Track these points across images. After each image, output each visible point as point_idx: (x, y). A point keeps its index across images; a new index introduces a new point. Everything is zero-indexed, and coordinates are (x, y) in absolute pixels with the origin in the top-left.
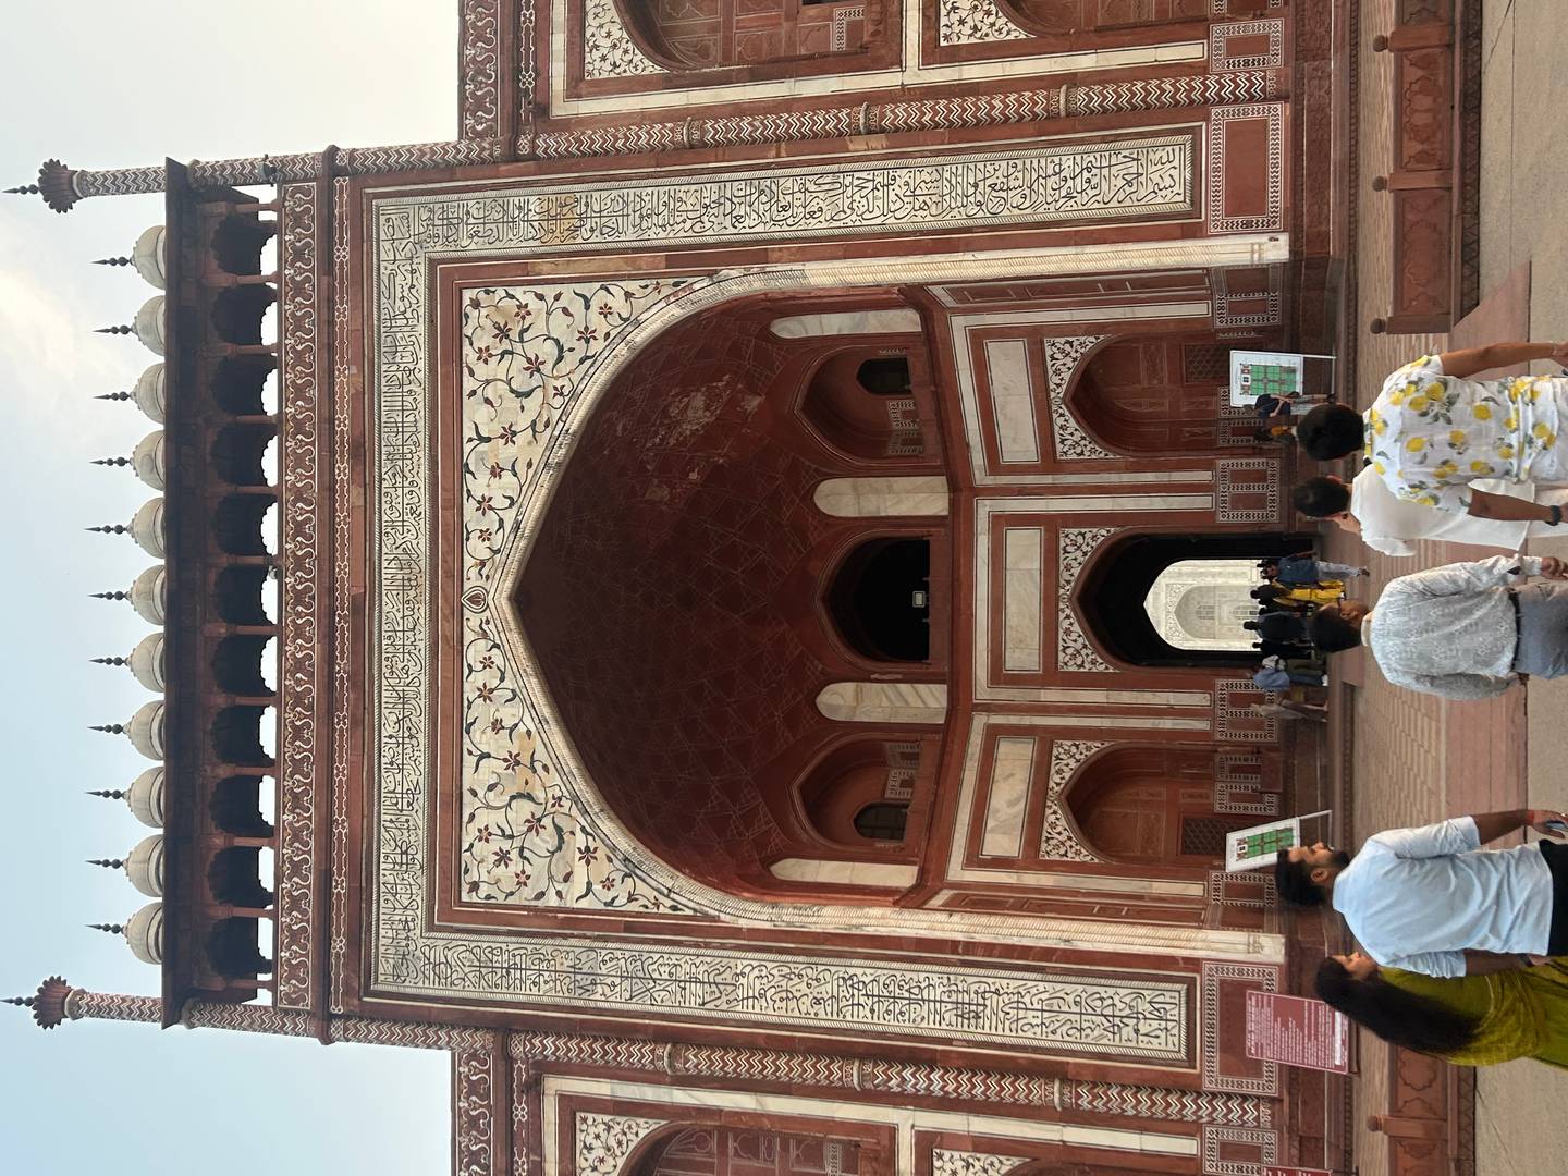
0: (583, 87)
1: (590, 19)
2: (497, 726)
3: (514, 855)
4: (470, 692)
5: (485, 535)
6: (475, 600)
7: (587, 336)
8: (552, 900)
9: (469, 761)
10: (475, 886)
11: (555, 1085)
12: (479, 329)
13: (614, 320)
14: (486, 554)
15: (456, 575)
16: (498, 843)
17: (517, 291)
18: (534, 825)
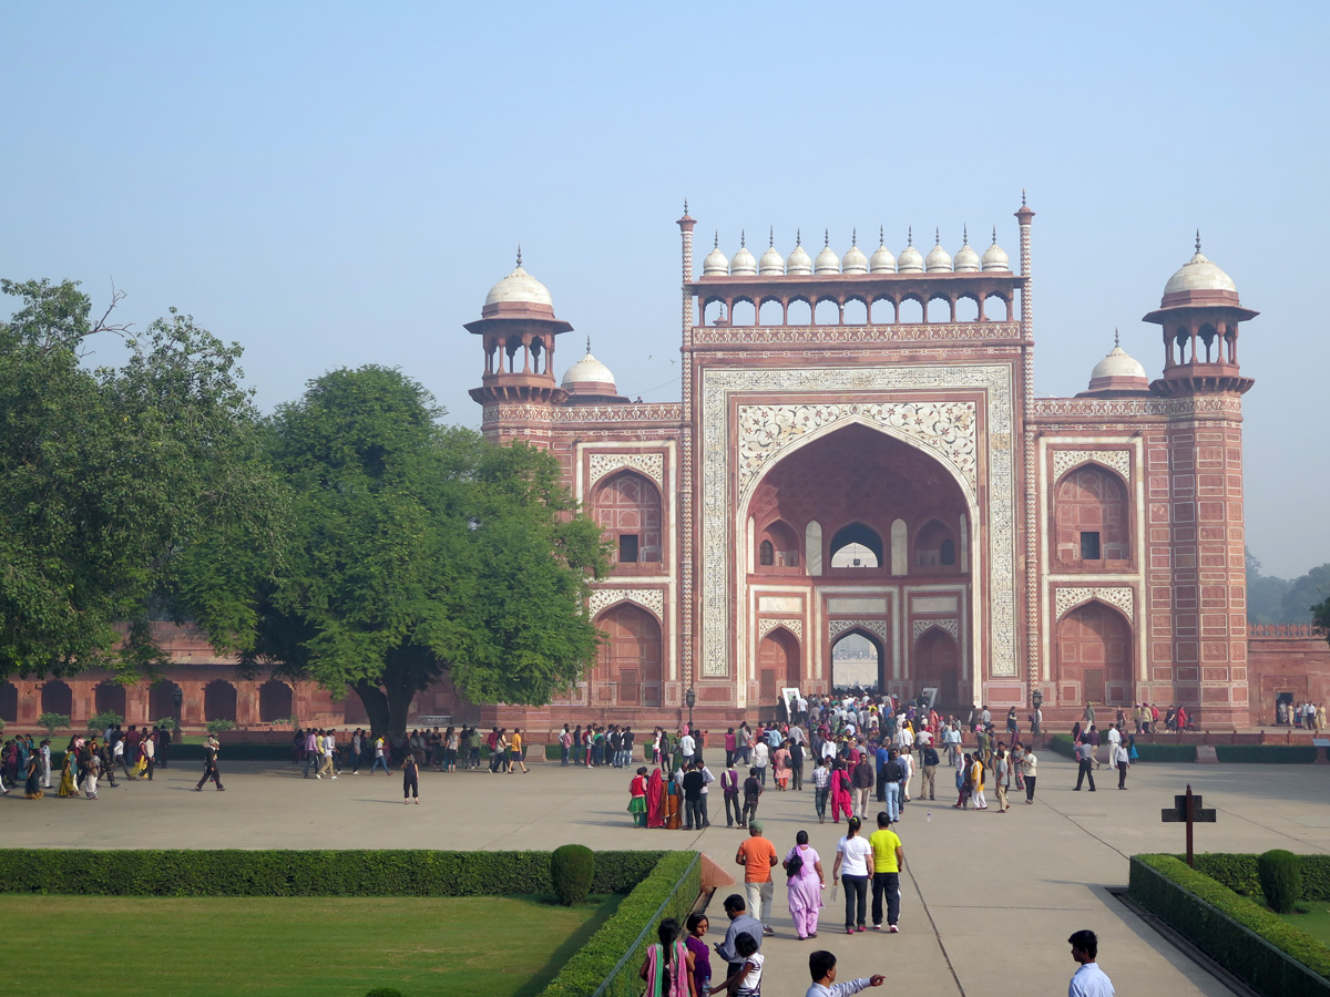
0: (1050, 450)
1: (1077, 453)
2: (806, 419)
3: (757, 427)
4: (819, 407)
5: (880, 412)
6: (855, 408)
7: (956, 453)
8: (741, 443)
9: (792, 407)
10: (745, 411)
11: (672, 445)
12: (960, 409)
13: (962, 464)
14: (872, 413)
15: (864, 400)
16: (762, 420)
17: (974, 425)
18: (769, 435)
